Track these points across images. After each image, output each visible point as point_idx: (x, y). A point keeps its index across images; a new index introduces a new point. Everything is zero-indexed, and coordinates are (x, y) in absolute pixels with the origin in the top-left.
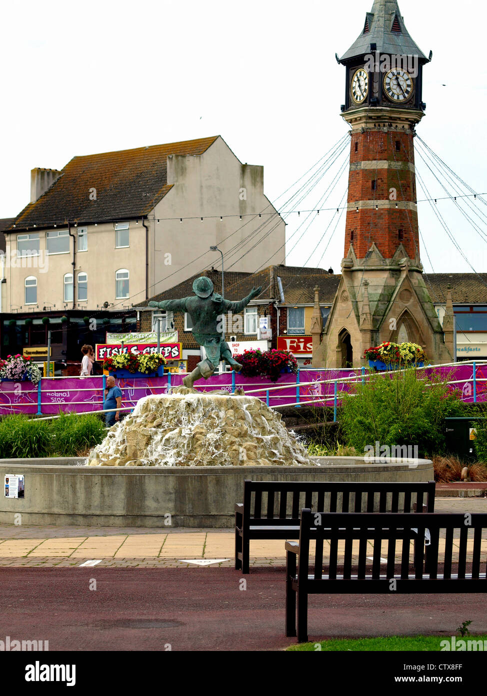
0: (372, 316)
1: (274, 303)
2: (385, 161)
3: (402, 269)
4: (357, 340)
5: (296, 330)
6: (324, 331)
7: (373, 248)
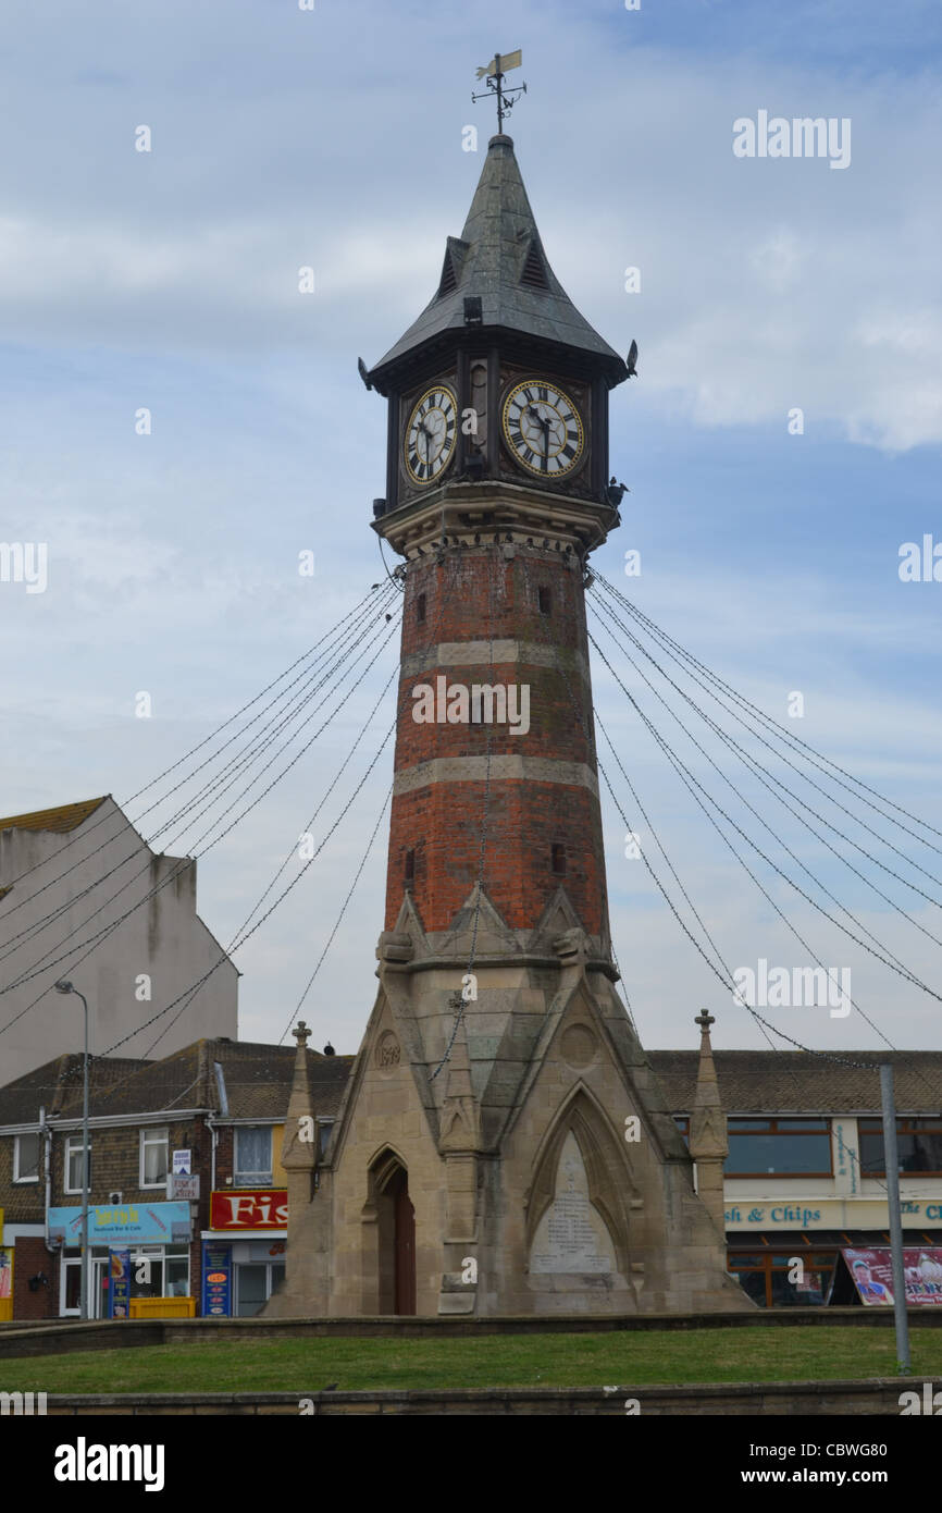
0: (479, 1108)
1: (204, 1116)
2: (510, 642)
3: (564, 961)
4: (426, 1187)
5: (254, 1176)
6: (322, 1161)
7: (476, 897)
